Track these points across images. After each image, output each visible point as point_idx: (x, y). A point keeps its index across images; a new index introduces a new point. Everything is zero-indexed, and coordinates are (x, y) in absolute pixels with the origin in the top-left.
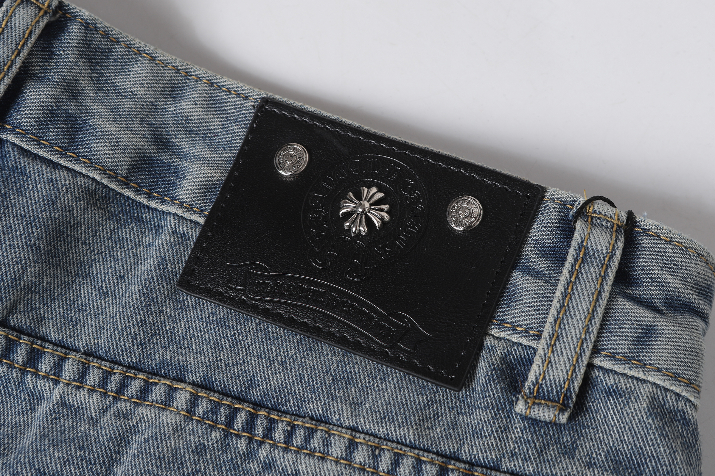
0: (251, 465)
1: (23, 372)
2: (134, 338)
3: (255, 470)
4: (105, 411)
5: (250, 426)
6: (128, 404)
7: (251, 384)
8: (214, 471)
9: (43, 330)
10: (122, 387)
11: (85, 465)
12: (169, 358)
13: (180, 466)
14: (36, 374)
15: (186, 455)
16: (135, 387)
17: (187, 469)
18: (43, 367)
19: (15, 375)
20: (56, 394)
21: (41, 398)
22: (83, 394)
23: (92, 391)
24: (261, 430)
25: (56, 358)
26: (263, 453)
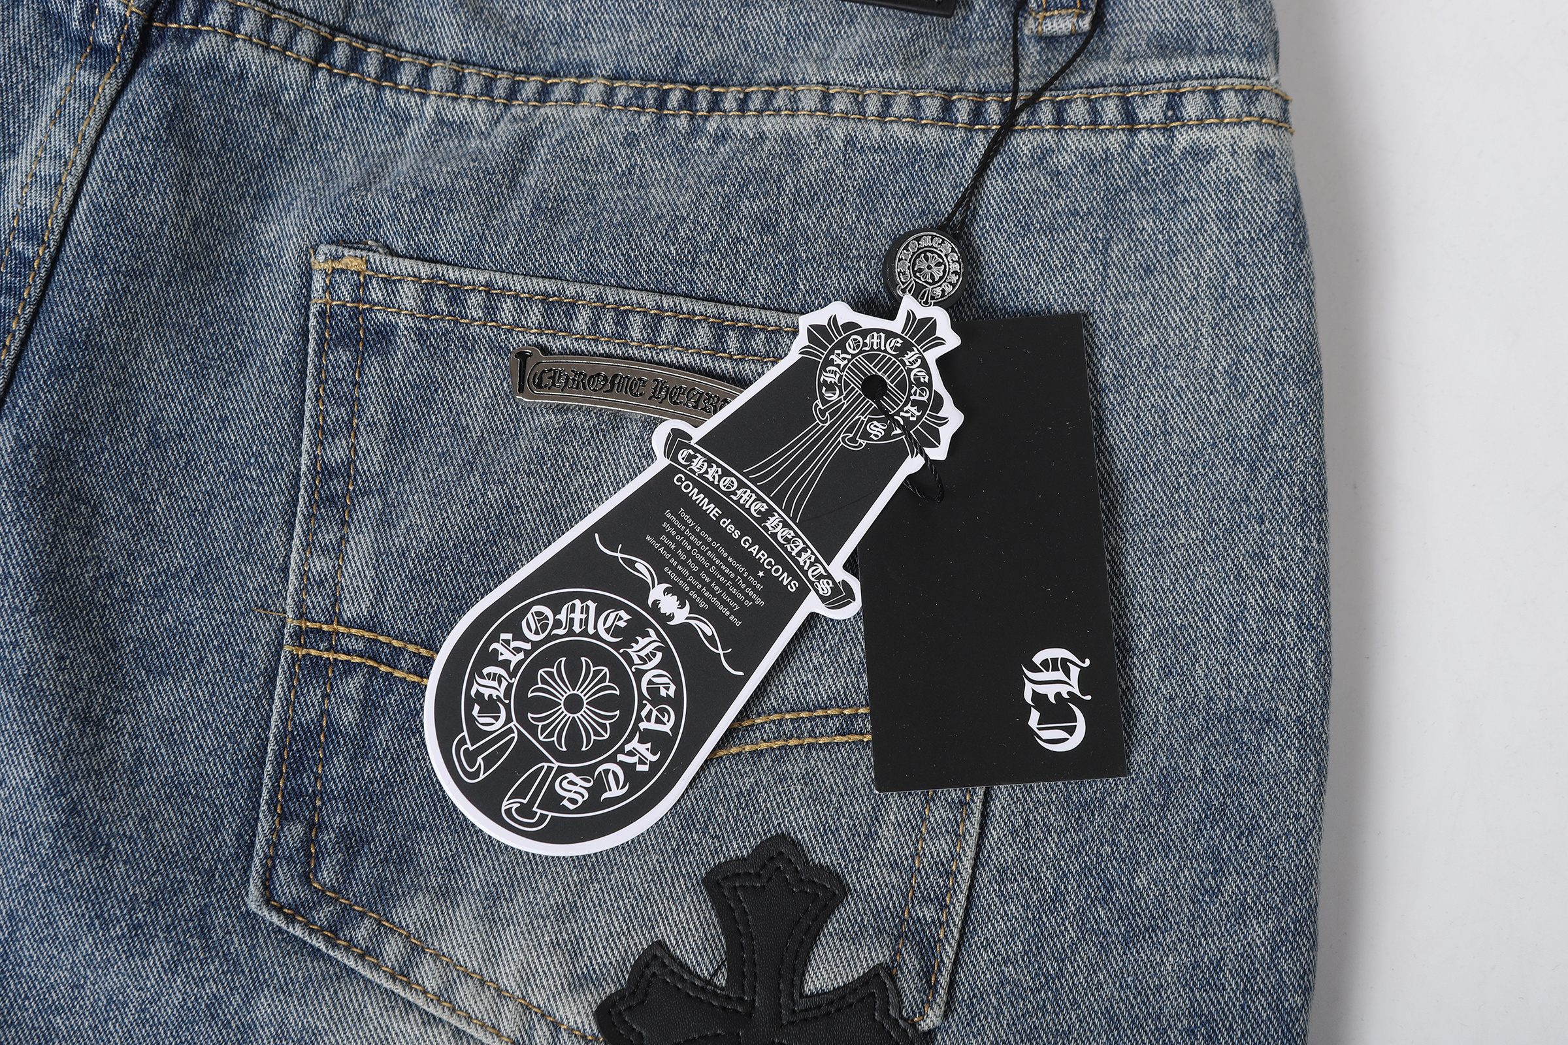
0: (699, 142)
1: (379, 88)
2: (515, 37)
3: (705, 147)
4: (497, 121)
5: (689, 101)
6: (525, 108)
7: (679, 60)
8: (654, 161)
9: (393, 38)
10: (512, 93)
11: (481, 176)
12: (565, 56)
13: (611, 165)
14: (395, 88)
15: (615, 150)
16: (531, 87)
17: (620, 166)
18: (404, 78)
19: (368, 91)
20: (429, 108)
21: (407, 119)
22: (463, 106)
23: (474, 101)
24: (704, 104)
25: (419, 68)
26: (712, 126)
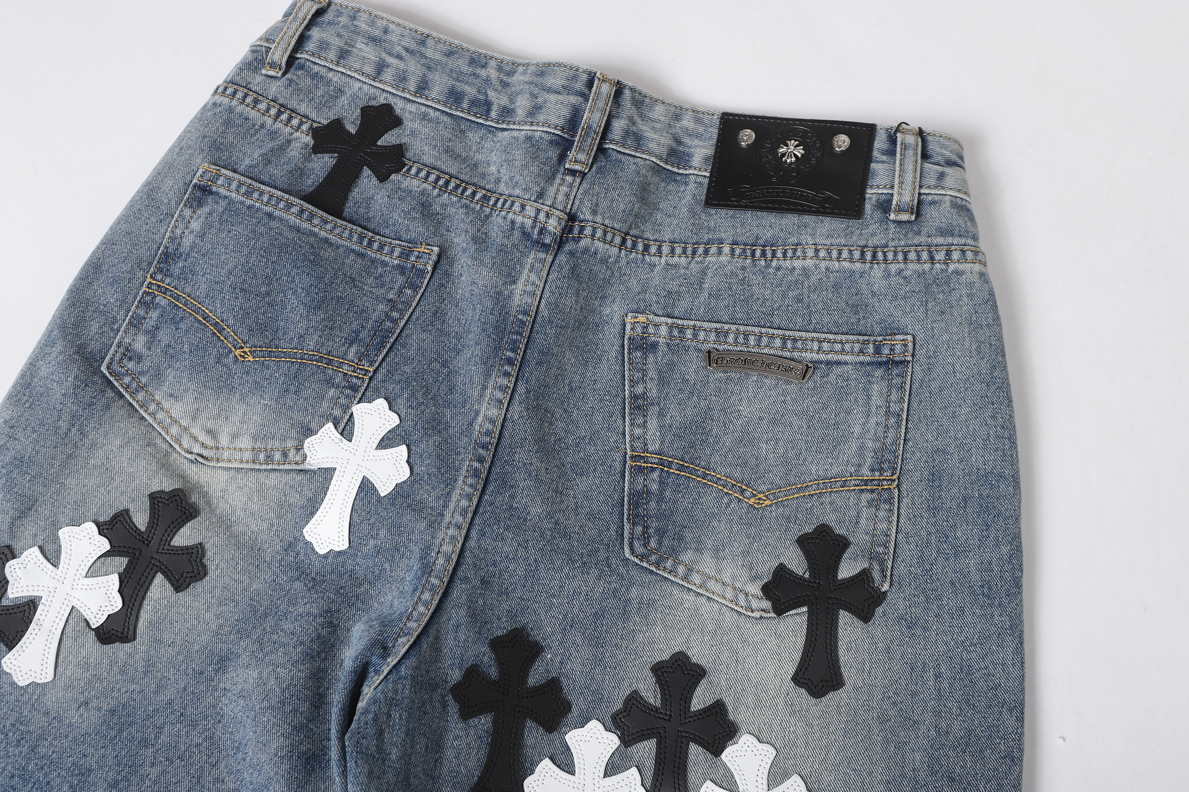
0: (770, 270)
1: (644, 255)
2: (692, 231)
3: (772, 272)
4: (690, 263)
5: (764, 254)
6: (700, 258)
7: (757, 238)
9: (646, 235)
10: (694, 253)
11: (689, 286)
12: (711, 237)
14: (649, 254)
15: (737, 271)
16: (701, 250)
18: (652, 250)
19: (640, 257)
20: (663, 260)
21: (655, 266)
22: (676, 259)
23: (680, 256)
24: (770, 255)
25: (657, 246)
26: (774, 264)
